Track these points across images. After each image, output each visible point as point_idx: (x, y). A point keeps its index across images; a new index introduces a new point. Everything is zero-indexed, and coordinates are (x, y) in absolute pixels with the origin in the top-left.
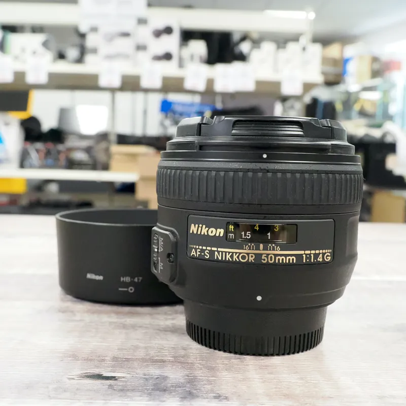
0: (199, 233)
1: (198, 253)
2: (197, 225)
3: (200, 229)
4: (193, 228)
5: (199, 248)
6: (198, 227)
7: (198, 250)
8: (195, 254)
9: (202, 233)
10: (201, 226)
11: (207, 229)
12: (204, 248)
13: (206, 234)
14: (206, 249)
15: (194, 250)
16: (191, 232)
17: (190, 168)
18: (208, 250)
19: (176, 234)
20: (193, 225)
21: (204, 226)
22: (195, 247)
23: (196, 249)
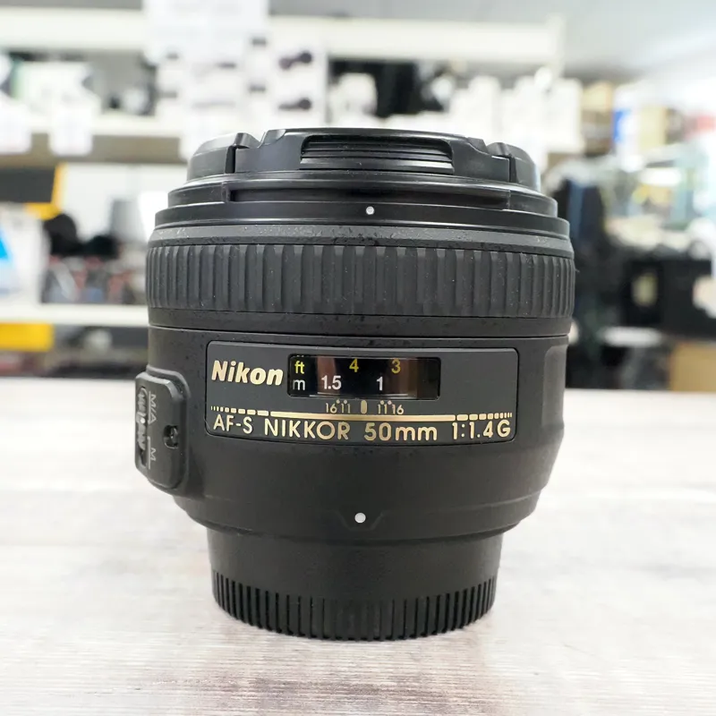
0: (230, 379)
1: (229, 423)
3: (232, 369)
4: (218, 370)
5: (230, 413)
6: (229, 366)
7: (229, 417)
8: (221, 425)
9: (238, 380)
10: (233, 363)
11: (247, 370)
12: (242, 411)
13: (245, 381)
14: (246, 415)
15: (219, 416)
16: (214, 378)
17: (211, 239)
18: (250, 416)
19: (183, 385)
20: (217, 363)
21: (241, 365)
22: (222, 410)
23: (224, 415)
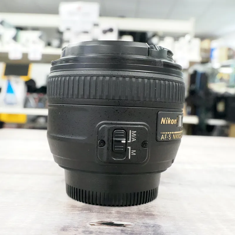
0: (166, 123)
1: (165, 137)
2: (165, 118)
3: (167, 120)
4: (163, 121)
5: (166, 134)
6: (166, 119)
7: (165, 135)
8: (163, 138)
9: (168, 123)
10: (167, 118)
13: (170, 124)
14: (170, 134)
15: (163, 135)
16: (161, 123)
20: (163, 118)
21: (169, 118)
